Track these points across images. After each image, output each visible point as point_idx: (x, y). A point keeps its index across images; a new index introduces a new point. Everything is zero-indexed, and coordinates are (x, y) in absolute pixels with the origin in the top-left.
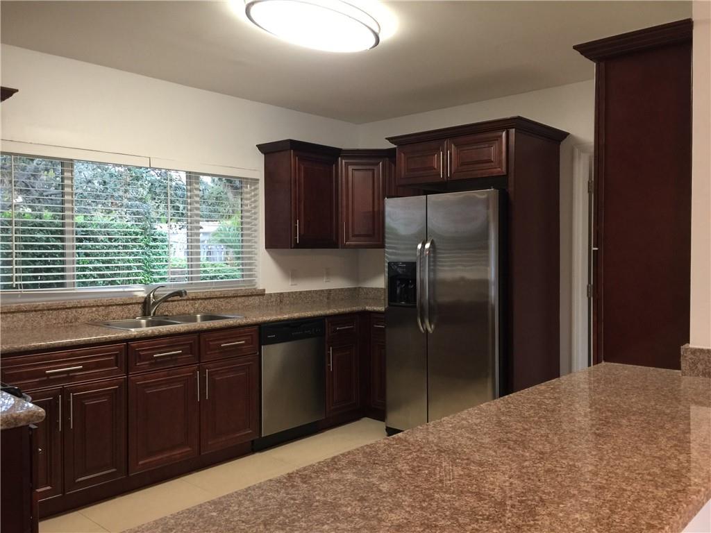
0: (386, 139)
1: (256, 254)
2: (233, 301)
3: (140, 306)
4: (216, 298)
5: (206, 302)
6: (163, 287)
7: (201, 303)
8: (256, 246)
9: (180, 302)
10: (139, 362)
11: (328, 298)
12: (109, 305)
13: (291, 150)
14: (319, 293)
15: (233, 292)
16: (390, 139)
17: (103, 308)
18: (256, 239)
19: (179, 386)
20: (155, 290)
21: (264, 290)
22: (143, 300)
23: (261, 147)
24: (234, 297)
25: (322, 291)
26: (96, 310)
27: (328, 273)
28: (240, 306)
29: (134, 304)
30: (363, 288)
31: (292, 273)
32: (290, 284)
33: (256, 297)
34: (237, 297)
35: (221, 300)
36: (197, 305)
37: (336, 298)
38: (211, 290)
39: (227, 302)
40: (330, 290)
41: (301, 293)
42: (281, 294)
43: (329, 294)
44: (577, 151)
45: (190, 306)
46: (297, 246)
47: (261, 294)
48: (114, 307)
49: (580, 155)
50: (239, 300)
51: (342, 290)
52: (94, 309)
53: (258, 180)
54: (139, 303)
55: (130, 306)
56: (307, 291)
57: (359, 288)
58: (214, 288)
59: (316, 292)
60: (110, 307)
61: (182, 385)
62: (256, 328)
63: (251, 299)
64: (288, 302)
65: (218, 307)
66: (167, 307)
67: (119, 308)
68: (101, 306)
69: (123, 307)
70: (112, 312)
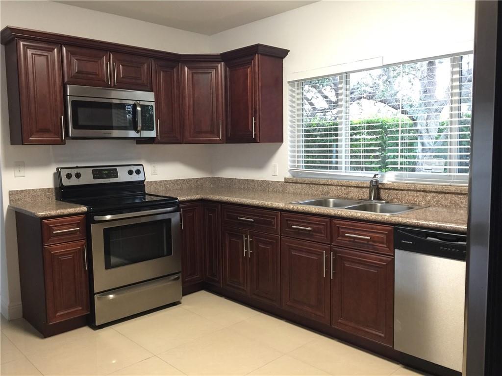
7: (434, 197)
9: (410, 192)
12: (350, 186)
17: (345, 187)
26: (341, 189)
36: (429, 198)
45: (421, 198)
48: (352, 188)
52: (339, 188)
60: (350, 188)
66: (397, 194)
67: (356, 190)
68: (344, 186)
69: (360, 189)
70: (350, 192)
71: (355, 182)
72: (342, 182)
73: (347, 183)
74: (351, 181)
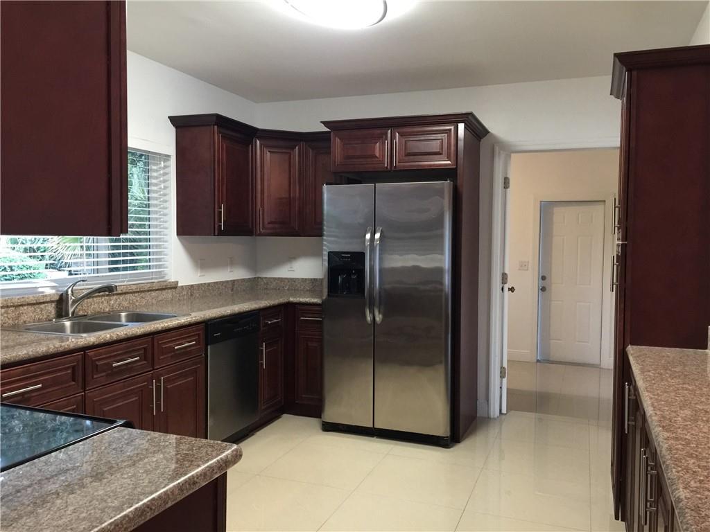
0: (321, 122)
1: (166, 242)
2: (148, 296)
3: (53, 305)
4: (131, 293)
5: (121, 298)
6: (83, 281)
8: (166, 231)
10: (96, 374)
11: (232, 290)
12: (20, 305)
13: (214, 125)
14: (224, 285)
15: (149, 285)
16: (325, 123)
17: (13, 308)
18: (166, 225)
19: (134, 399)
20: (74, 285)
21: (177, 282)
22: (57, 298)
23: (173, 120)
24: (148, 291)
25: (227, 282)
26: (6, 313)
27: (231, 263)
28: (154, 301)
29: (47, 302)
30: (262, 278)
31: (201, 263)
32: (199, 275)
33: (169, 291)
34: (151, 290)
35: (136, 295)
36: (112, 302)
37: (239, 289)
38: (125, 283)
39: (142, 297)
40: (234, 281)
41: (209, 284)
42: (192, 286)
43: (233, 285)
44: (497, 149)
46: (221, 233)
47: (174, 286)
48: (25, 308)
49: (499, 153)
50: (153, 294)
51: (243, 280)
53: (169, 156)
54: (51, 302)
55: (42, 306)
56: (214, 283)
57: (258, 278)
58: (128, 281)
59: (222, 283)
60: (21, 308)
61: (137, 398)
62: (203, 326)
63: (164, 292)
64: (198, 295)
65: (133, 303)
67: (31, 309)
68: (11, 306)
69: (36, 307)
70: (23, 313)
71: (34, 297)
72: (13, 301)
73: (22, 300)
74: (26, 296)
